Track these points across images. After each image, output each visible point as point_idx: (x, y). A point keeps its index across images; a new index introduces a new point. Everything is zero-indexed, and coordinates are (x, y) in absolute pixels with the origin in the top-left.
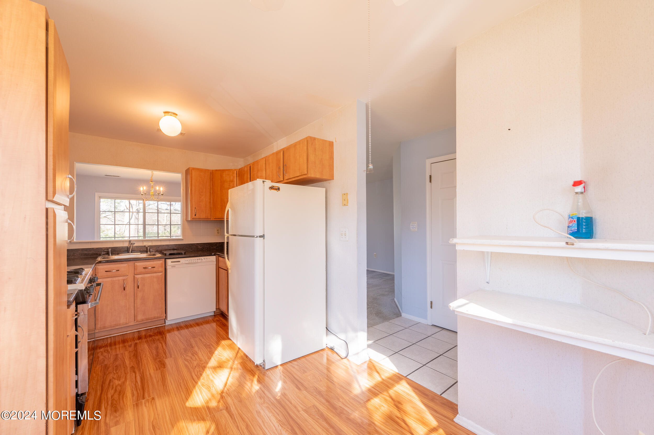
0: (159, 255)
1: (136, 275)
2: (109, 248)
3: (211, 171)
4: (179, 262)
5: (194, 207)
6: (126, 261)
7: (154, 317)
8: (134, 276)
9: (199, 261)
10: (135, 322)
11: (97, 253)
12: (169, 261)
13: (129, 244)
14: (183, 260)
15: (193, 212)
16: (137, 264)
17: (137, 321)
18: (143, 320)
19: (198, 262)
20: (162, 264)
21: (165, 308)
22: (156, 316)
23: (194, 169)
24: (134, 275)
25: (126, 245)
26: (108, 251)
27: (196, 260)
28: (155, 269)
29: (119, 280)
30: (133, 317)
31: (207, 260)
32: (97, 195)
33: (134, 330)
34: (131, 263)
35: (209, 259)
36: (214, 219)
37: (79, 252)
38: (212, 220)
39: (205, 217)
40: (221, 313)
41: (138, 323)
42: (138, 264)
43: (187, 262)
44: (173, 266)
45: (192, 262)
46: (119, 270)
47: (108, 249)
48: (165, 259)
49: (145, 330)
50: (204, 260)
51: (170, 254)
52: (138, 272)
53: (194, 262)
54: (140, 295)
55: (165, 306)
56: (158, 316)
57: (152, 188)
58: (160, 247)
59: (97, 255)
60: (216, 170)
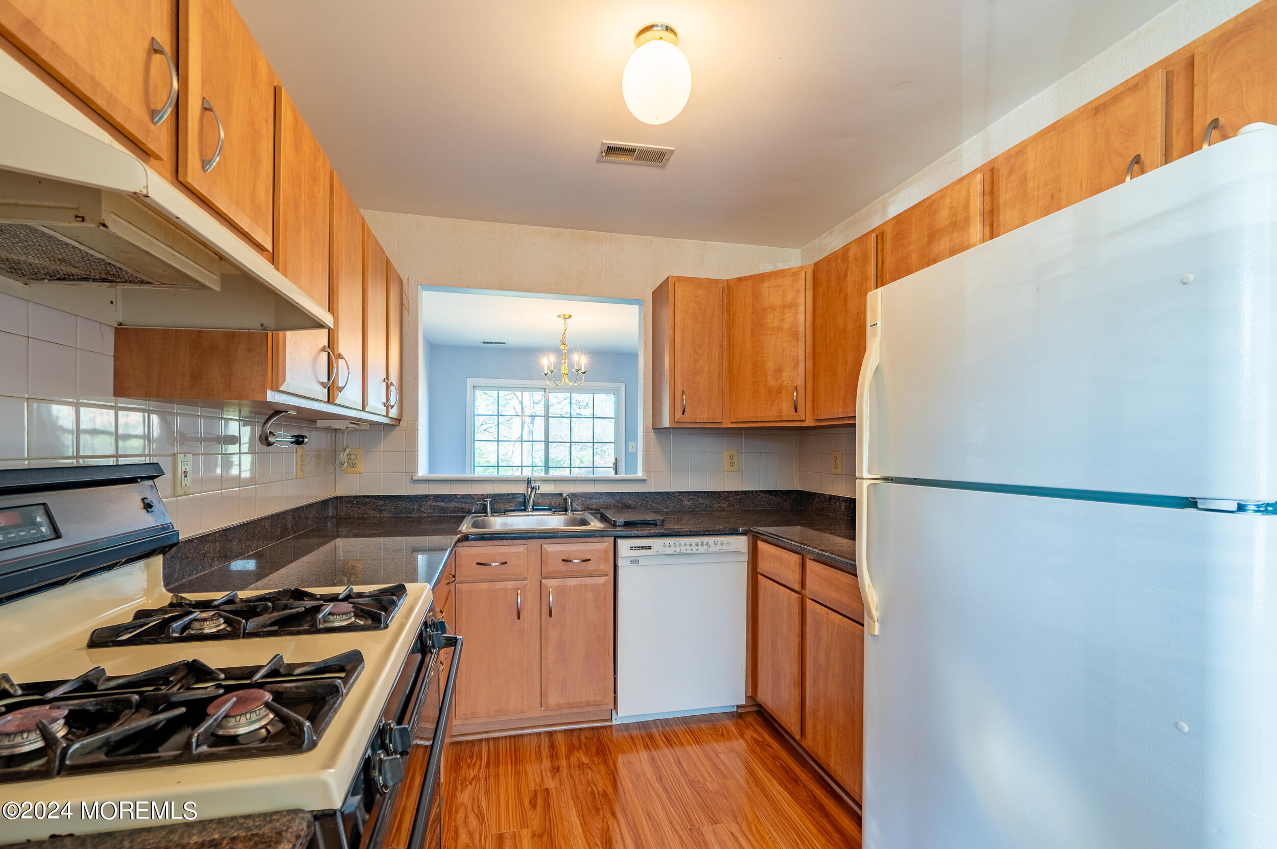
0: (596, 524)
1: (545, 578)
2: (488, 496)
3: (725, 283)
4: (650, 548)
5: (680, 390)
6: (523, 538)
7: (588, 701)
8: (541, 582)
9: (702, 549)
10: (542, 709)
11: (463, 508)
12: (624, 545)
13: (527, 488)
14: (658, 544)
15: (678, 403)
16: (548, 549)
17: (547, 709)
18: (560, 707)
19: (699, 551)
20: (606, 551)
21: (615, 678)
22: (592, 699)
23: (679, 279)
24: (540, 578)
25: (520, 489)
26: (485, 504)
27: (694, 548)
28: (590, 566)
29: (506, 590)
30: (539, 696)
31: (722, 547)
32: (470, 382)
33: (539, 726)
34: (534, 544)
35: (728, 544)
36: (733, 422)
37: (430, 503)
38: (724, 426)
39: (709, 418)
40: (758, 711)
41: (549, 713)
42: (552, 548)
43: (670, 551)
44: (634, 561)
45: (683, 551)
46: (506, 563)
47: (483, 497)
48: (615, 538)
49: (565, 731)
50: (713, 549)
51: (627, 524)
52: (549, 570)
53: (689, 551)
54: (553, 634)
55: (615, 674)
56: (596, 701)
57: (565, 359)
58: (594, 498)
59: (464, 512)
60: (740, 279)
